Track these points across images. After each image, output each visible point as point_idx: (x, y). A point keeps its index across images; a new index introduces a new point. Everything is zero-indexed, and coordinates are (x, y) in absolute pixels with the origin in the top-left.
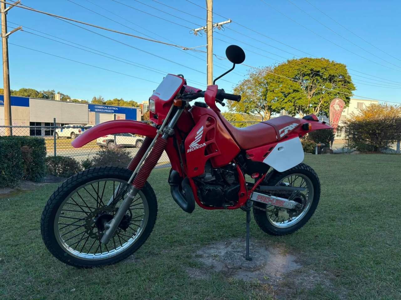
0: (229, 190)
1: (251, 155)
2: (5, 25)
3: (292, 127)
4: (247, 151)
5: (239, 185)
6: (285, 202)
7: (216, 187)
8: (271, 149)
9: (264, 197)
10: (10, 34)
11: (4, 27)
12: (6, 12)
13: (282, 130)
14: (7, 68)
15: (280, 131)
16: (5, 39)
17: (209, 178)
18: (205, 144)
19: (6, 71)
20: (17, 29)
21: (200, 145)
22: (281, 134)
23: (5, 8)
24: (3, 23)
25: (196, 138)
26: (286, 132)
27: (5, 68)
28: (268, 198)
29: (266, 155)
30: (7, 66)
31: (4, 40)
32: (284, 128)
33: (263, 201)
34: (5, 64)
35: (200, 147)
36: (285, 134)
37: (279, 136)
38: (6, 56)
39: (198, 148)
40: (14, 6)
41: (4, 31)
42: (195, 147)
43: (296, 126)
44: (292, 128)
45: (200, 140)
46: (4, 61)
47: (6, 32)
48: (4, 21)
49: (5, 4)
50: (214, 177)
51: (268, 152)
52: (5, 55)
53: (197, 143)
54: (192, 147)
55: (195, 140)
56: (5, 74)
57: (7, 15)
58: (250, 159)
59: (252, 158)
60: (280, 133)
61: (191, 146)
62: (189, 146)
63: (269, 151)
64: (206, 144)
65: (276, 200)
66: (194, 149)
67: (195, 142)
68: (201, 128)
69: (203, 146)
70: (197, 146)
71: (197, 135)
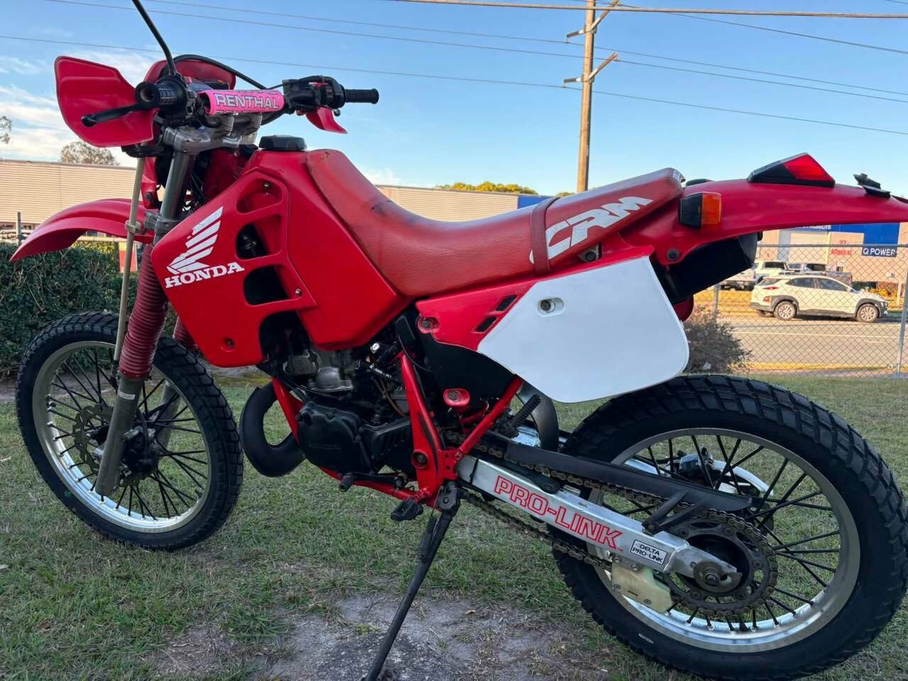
0: (379, 433)
1: (433, 321)
2: (589, 56)
3: (611, 214)
4: (419, 304)
5: (407, 423)
6: (620, 533)
7: (330, 414)
8: (506, 303)
9: (521, 488)
10: (597, 72)
11: (587, 61)
12: (593, 29)
13: (562, 226)
14: (586, 142)
15: (550, 233)
16: (589, 86)
17: (332, 382)
18: (235, 267)
19: (584, 150)
20: (609, 61)
21: (215, 269)
22: (551, 244)
23: (594, 20)
24: (587, 54)
25: (189, 244)
26: (580, 236)
27: (583, 144)
28: (540, 498)
29: (487, 324)
30: (586, 139)
31: (586, 85)
32: (572, 221)
33: (518, 501)
34: (584, 134)
35: (216, 274)
37: (540, 255)
38: (586, 120)
39: (207, 276)
40: (609, 10)
41: (587, 68)
42: (192, 272)
43: (637, 208)
44: (614, 220)
45: (208, 252)
46: (583, 129)
47: (591, 71)
48: (590, 49)
49: (594, 10)
50: (349, 381)
51: (495, 312)
52: (585, 117)
53: (200, 261)
54: (182, 270)
55: (185, 249)
56: (582, 156)
57: (595, 35)
58: (429, 334)
59: (435, 330)
60: (549, 240)
61: (175, 267)
62: (168, 267)
63: (499, 312)
64: (242, 266)
65: (574, 513)
66: (192, 280)
67: (187, 258)
68: (214, 214)
69: (231, 272)
70: (202, 269)
71: (193, 236)
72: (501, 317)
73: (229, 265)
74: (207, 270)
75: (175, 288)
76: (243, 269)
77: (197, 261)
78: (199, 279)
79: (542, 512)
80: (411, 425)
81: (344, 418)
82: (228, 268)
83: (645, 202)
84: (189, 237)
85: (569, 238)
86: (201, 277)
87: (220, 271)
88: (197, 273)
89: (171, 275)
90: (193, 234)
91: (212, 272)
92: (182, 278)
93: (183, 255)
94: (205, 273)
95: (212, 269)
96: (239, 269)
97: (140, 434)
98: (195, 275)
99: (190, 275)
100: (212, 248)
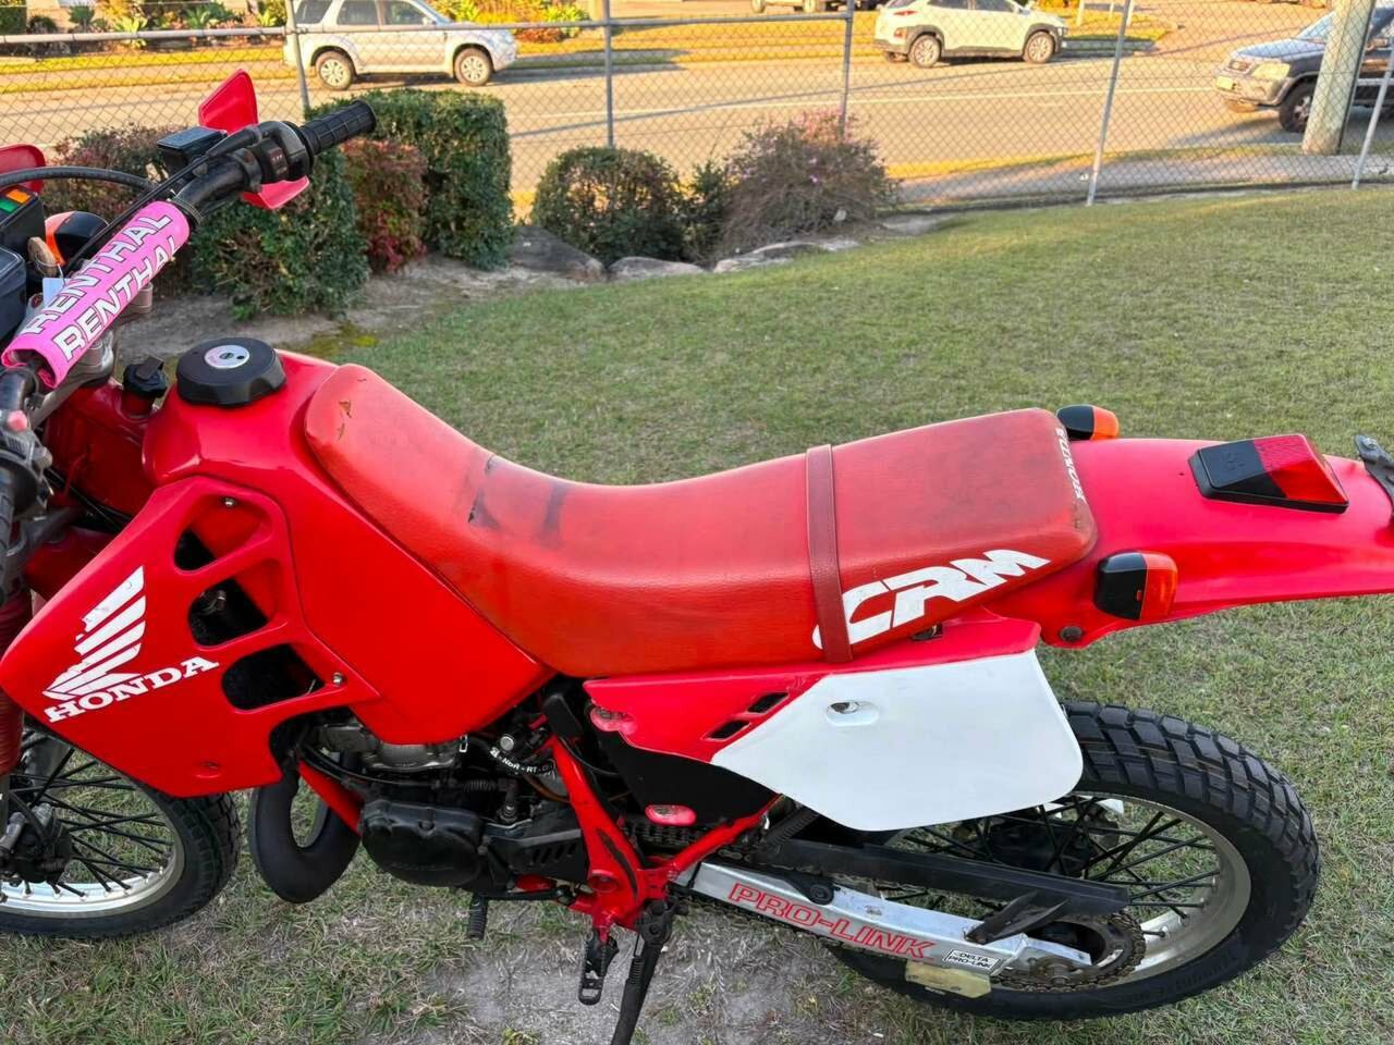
1: (619, 713)
3: (970, 578)
4: (589, 684)
5: (576, 833)
6: (933, 944)
7: (424, 821)
8: (768, 702)
9: (776, 896)
13: (874, 589)
15: (852, 599)
17: (412, 758)
18: (197, 664)
21: (154, 677)
22: (854, 619)
25: (82, 649)
26: (909, 608)
28: (807, 908)
29: (732, 730)
32: (894, 582)
33: (770, 910)
35: (158, 683)
36: (897, 623)
39: (143, 689)
42: (104, 690)
43: (1019, 573)
44: (975, 589)
45: (132, 654)
50: (445, 756)
51: (746, 714)
53: (116, 670)
54: (79, 692)
55: (78, 658)
58: (617, 732)
59: (625, 728)
60: (849, 611)
61: (60, 689)
62: (46, 694)
63: (755, 715)
64: (213, 661)
65: (861, 927)
66: (107, 699)
67: (84, 671)
68: (125, 585)
69: (190, 673)
70: (126, 683)
71: (88, 635)
72: (757, 722)
73: (183, 664)
74: (138, 681)
75: (69, 721)
76: (216, 665)
77: (108, 673)
78: (121, 697)
79: (809, 922)
80: (583, 838)
81: (452, 825)
82: (183, 670)
83: (1036, 562)
84: (78, 637)
85: (890, 612)
86: (124, 693)
87: (166, 677)
88: (116, 690)
89: (56, 703)
90: (88, 629)
91: (148, 683)
92: (85, 703)
93: (75, 670)
94: (135, 685)
95: (147, 677)
96: (207, 665)
97: (26, 829)
98: (112, 694)
99: (101, 695)
100: (138, 647)
